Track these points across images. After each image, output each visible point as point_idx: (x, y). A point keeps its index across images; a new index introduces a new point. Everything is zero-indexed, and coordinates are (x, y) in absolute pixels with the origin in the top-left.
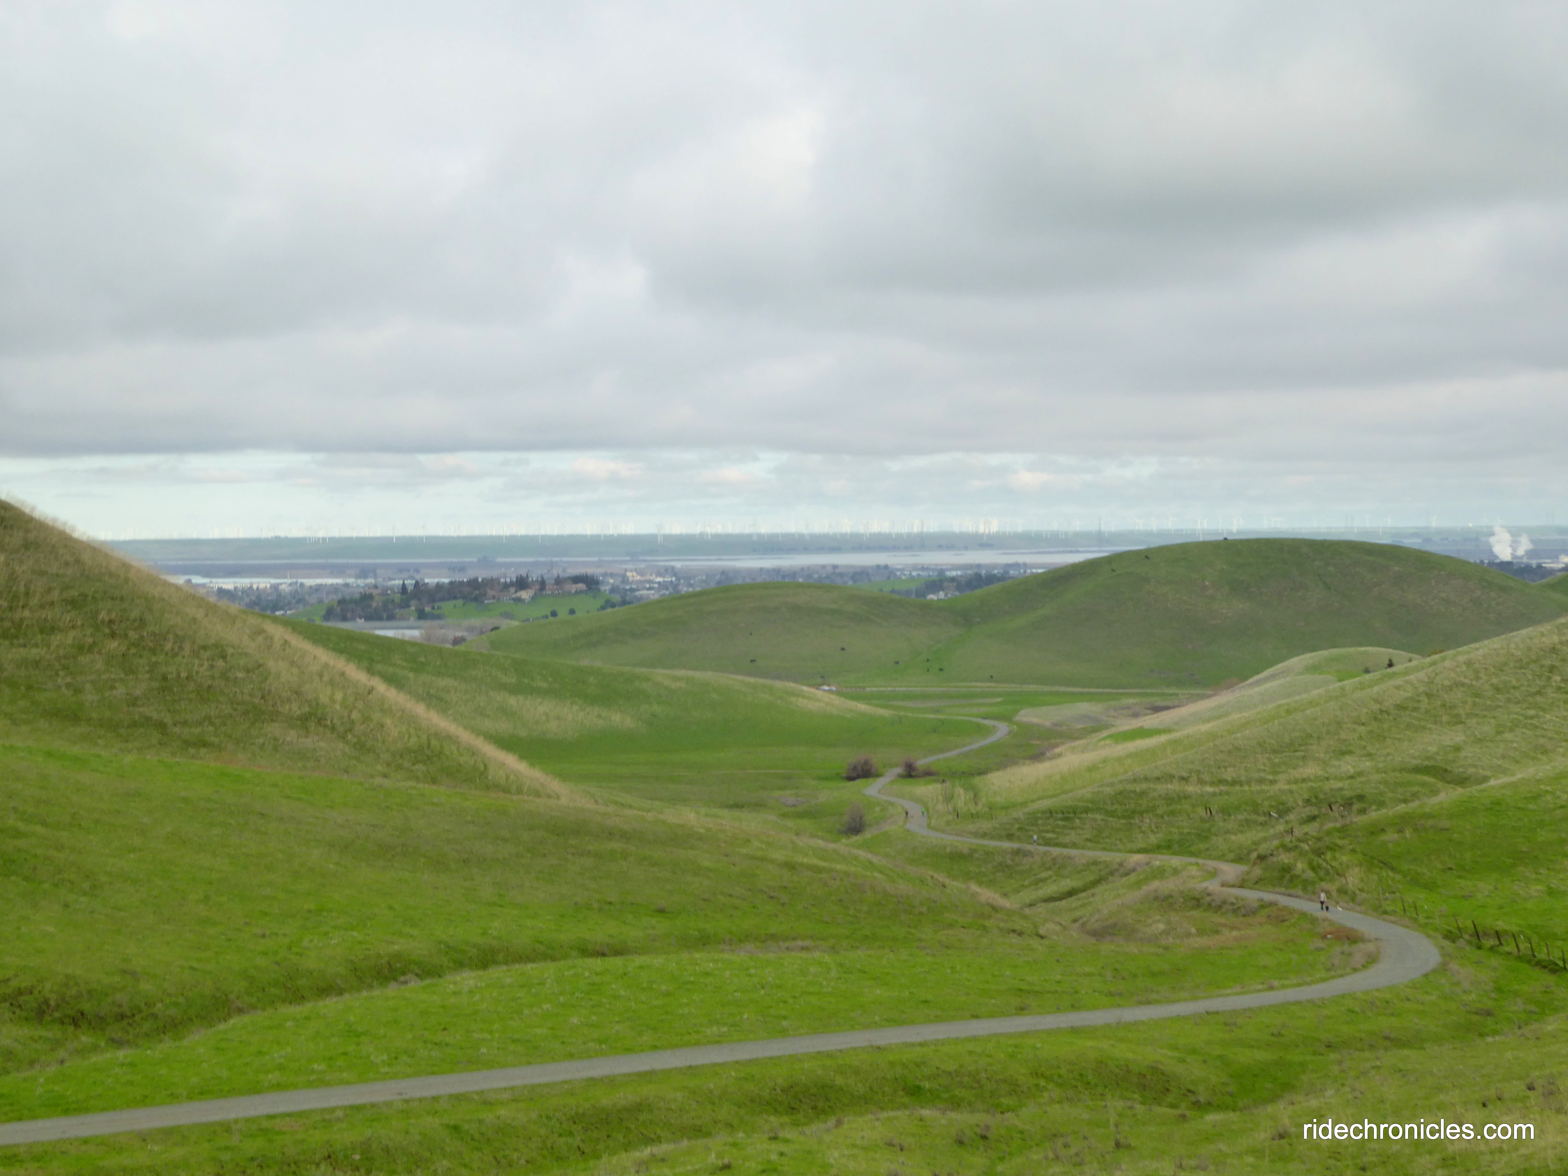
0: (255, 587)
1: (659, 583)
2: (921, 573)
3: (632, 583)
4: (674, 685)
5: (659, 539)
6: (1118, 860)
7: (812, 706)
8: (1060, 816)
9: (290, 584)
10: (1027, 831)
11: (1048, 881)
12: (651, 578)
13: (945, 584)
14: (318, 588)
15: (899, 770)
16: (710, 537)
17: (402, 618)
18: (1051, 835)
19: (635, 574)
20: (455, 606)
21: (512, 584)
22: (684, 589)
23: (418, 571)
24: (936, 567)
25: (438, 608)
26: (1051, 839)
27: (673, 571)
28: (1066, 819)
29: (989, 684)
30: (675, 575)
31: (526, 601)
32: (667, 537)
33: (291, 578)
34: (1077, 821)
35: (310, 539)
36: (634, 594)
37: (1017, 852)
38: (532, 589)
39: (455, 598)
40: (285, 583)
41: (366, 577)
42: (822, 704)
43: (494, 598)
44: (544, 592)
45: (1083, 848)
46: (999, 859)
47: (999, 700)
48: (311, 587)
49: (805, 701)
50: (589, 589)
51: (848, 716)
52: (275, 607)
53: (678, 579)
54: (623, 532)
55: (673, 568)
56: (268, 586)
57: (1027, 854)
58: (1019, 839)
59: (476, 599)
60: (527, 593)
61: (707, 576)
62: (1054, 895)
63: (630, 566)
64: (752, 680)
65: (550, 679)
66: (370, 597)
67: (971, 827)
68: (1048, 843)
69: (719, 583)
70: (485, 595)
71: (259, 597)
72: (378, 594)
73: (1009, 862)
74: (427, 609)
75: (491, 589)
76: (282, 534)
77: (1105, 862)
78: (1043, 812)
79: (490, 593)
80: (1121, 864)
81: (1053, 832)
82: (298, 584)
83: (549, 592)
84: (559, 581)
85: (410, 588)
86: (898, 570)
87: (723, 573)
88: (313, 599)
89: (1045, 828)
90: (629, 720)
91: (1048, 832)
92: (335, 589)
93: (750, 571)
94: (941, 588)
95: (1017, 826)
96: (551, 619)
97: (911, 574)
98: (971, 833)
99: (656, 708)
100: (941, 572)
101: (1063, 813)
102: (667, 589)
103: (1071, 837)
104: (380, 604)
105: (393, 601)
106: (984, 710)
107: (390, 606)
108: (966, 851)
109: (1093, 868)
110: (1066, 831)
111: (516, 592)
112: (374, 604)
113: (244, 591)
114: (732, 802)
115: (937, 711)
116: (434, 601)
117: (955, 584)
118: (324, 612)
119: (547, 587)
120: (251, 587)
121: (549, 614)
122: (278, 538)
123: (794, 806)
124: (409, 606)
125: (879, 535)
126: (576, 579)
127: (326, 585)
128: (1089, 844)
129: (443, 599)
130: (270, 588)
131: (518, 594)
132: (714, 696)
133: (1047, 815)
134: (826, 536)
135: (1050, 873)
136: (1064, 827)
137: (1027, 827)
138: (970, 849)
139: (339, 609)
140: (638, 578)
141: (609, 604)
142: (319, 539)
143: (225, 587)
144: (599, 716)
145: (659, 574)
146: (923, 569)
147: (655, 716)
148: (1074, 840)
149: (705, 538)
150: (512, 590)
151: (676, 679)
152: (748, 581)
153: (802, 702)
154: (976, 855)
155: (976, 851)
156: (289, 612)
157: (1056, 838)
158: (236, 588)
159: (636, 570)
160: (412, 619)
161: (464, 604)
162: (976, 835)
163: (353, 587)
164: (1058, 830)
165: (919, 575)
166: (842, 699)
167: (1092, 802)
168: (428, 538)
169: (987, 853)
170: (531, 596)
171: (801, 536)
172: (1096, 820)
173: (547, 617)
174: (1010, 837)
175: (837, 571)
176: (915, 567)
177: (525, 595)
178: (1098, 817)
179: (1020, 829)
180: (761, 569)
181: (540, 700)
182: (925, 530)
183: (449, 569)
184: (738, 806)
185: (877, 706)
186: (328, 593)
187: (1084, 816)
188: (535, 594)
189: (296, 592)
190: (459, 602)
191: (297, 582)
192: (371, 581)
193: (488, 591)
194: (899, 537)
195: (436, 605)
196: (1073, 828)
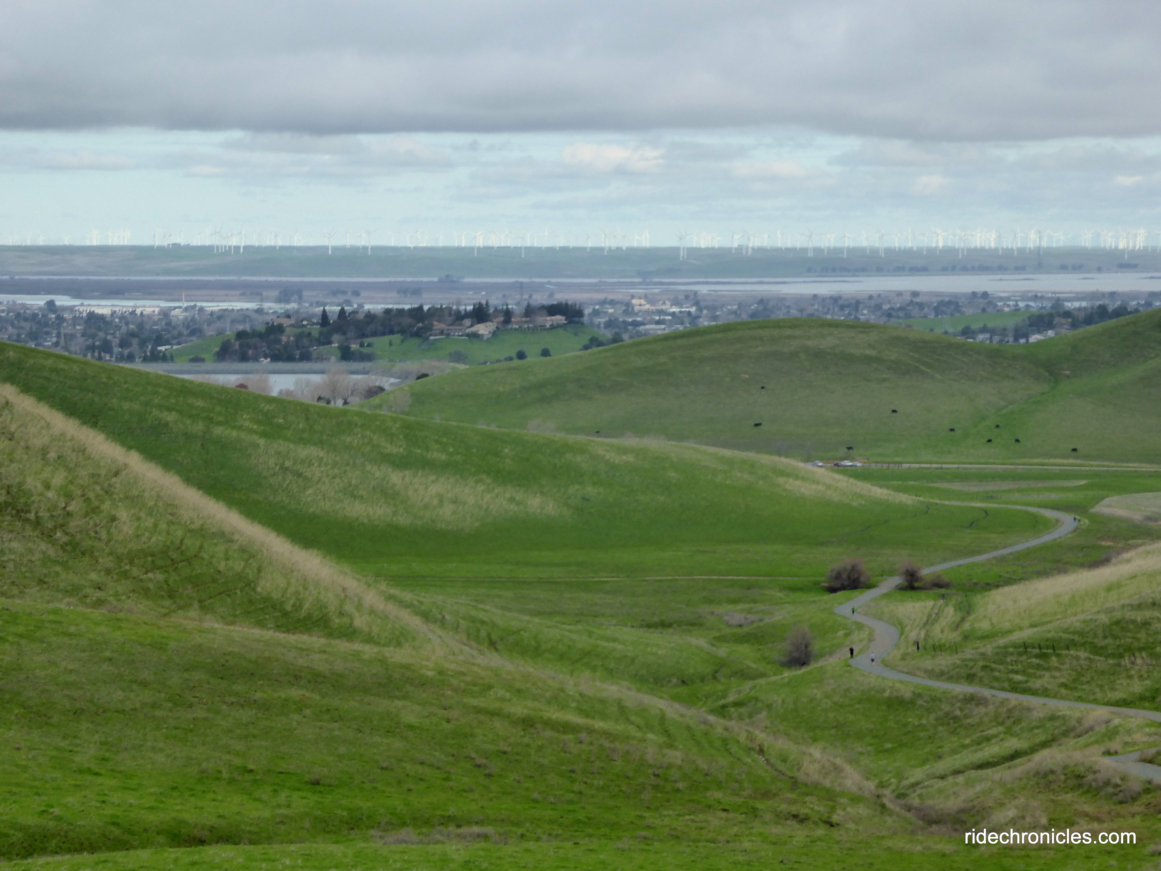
0: (138, 311)
1: (673, 314)
2: (1032, 304)
3: (636, 314)
4: (618, 459)
5: (682, 255)
6: (1078, 714)
7: (806, 489)
8: (1037, 651)
9: (186, 309)
10: (992, 670)
11: (994, 741)
12: (664, 307)
13: (1057, 320)
14: (221, 315)
15: (898, 580)
16: (750, 251)
17: (320, 359)
18: (1019, 678)
19: (643, 302)
20: (391, 344)
21: (467, 315)
22: (704, 323)
23: (357, 294)
24: (1053, 295)
25: (369, 345)
26: (1019, 683)
27: (695, 299)
28: (1043, 656)
29: (1071, 461)
30: (697, 303)
31: (485, 338)
32: (693, 252)
33: (187, 301)
34: (1054, 659)
35: (218, 247)
36: (637, 328)
37: (970, 699)
38: (492, 322)
39: (392, 332)
40: (180, 307)
41: (288, 302)
42: (820, 487)
43: (442, 333)
44: (509, 327)
45: (1055, 697)
46: (946, 707)
47: (1083, 482)
48: (212, 313)
49: (798, 483)
50: (570, 322)
51: (855, 504)
52: (160, 340)
53: (700, 309)
54: (635, 245)
55: (695, 293)
56: (157, 310)
57: (981, 701)
58: (981, 682)
59: (417, 334)
60: (487, 327)
61: (740, 305)
62: (991, 760)
63: (639, 291)
64: (727, 453)
65: (451, 450)
66: (280, 329)
67: (928, 663)
68: (1015, 688)
69: (752, 316)
70: (431, 330)
71: (141, 326)
72: (291, 325)
73: (958, 713)
74: (354, 347)
75: (439, 321)
76: (182, 241)
77: (1064, 717)
78: (1015, 646)
79: (437, 325)
80: (1079, 721)
81: (1024, 672)
82: (197, 308)
83: (516, 326)
84: (529, 312)
85: (333, 318)
86: (1001, 299)
87: (761, 301)
88: (210, 331)
89: (1015, 667)
90: (551, 506)
91: (1017, 672)
92: (244, 316)
93: (799, 300)
94: (1050, 325)
95: (981, 663)
96: (516, 362)
97: (1017, 305)
98: (926, 671)
99: (590, 490)
100: (1058, 302)
101: (1040, 648)
102: (682, 323)
103: (1045, 681)
104: (292, 338)
105: (309, 334)
106: (1054, 497)
107: (305, 341)
108: (908, 695)
109: (1049, 725)
110: (1039, 673)
111: (472, 326)
112: (284, 339)
113: (122, 318)
114: (656, 619)
115: (989, 497)
116: (364, 336)
117: (1070, 320)
118: (217, 349)
119: (513, 320)
120: (133, 313)
121: (514, 355)
122: (176, 246)
123: (740, 626)
124: (330, 343)
125: (982, 250)
126: (553, 310)
127: (233, 310)
128: (1063, 691)
129: (375, 334)
130: (159, 313)
131: (474, 329)
132: (672, 474)
133: (1021, 650)
134: (908, 252)
135: (1001, 729)
136: (1038, 667)
137: (993, 665)
138: (913, 693)
139: (237, 346)
140: (647, 306)
141: (595, 342)
142: (230, 247)
143: (99, 311)
144: (512, 500)
145: (676, 302)
146: (1036, 298)
147: (588, 500)
148: (1047, 686)
149: (744, 253)
150: (467, 322)
151: (623, 451)
152: (794, 312)
153: (793, 485)
154: (920, 702)
155: (919, 696)
156: (175, 347)
157: (1027, 682)
158: (113, 313)
159: (646, 297)
160: (333, 359)
161: (403, 341)
162: (931, 674)
163: (267, 314)
164: (1031, 671)
165: (1028, 306)
166: (851, 480)
167: (1081, 634)
168: (374, 249)
169: (934, 699)
170: (492, 331)
171: (874, 252)
172: (1077, 658)
173: (511, 359)
174: (970, 678)
175: (918, 300)
176: (1024, 297)
177: (483, 329)
178: (1082, 654)
179: (984, 667)
180: (815, 296)
181: (433, 477)
182: (1045, 244)
183: (399, 292)
184: (664, 625)
185: (898, 489)
186: (233, 321)
187: (1064, 652)
188: (497, 328)
189: (193, 319)
190: (396, 338)
191: (195, 306)
192: (292, 306)
193: (435, 323)
194: (1008, 253)
195: (366, 341)
196: (1047, 669)
